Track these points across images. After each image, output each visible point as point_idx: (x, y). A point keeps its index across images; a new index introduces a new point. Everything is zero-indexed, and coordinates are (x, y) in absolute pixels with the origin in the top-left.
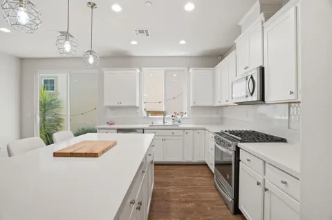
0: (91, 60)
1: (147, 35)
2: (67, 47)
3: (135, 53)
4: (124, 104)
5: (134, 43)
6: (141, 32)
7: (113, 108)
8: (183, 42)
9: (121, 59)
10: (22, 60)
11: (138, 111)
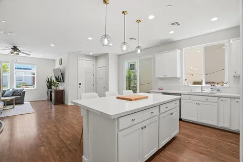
0: (139, 51)
1: (179, 24)
2: (125, 48)
3: (176, 39)
4: (169, 76)
5: (172, 32)
6: (173, 24)
7: (162, 79)
8: (215, 19)
9: (167, 45)
10: (119, 56)
11: (180, 81)
